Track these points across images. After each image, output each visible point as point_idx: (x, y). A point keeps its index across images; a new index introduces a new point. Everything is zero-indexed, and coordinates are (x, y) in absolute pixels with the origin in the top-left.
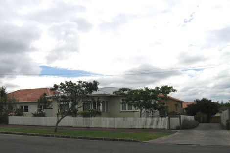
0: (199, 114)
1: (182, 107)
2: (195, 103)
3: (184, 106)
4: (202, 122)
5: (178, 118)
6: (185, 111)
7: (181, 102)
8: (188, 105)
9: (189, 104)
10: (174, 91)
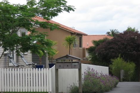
0: (118, 61)
1: (80, 45)
2: (110, 38)
3: (87, 44)
4: (124, 80)
5: (77, 70)
6: (87, 55)
7: (80, 35)
8: (94, 42)
9: (97, 39)
10: (69, 9)
